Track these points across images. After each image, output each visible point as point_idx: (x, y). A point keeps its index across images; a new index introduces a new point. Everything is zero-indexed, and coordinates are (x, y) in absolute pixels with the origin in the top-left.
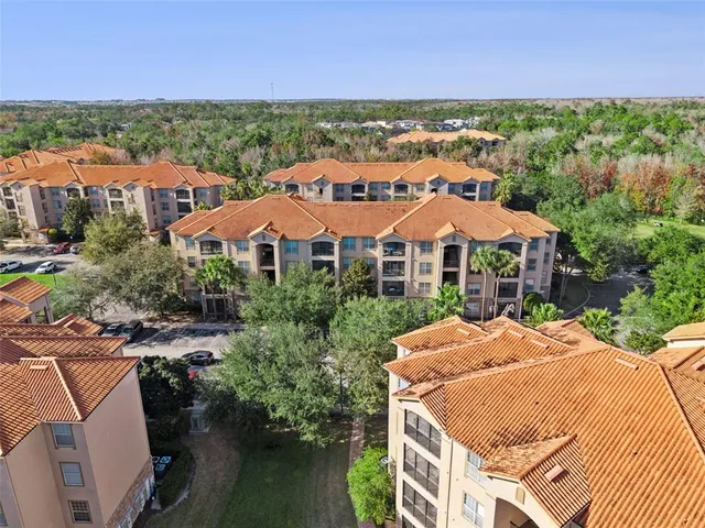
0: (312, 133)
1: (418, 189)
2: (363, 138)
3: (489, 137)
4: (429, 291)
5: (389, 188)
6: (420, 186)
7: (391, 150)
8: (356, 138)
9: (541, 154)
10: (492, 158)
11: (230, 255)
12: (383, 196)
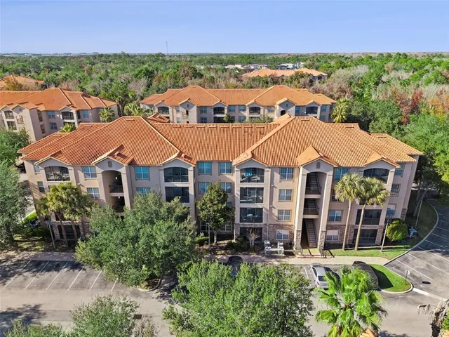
0: (186, 69)
1: (269, 111)
2: (225, 73)
3: (316, 73)
4: (288, 218)
5: (244, 110)
6: (270, 108)
7: (245, 81)
8: (220, 73)
9: (358, 85)
10: (324, 87)
11: (77, 181)
12: (240, 117)
